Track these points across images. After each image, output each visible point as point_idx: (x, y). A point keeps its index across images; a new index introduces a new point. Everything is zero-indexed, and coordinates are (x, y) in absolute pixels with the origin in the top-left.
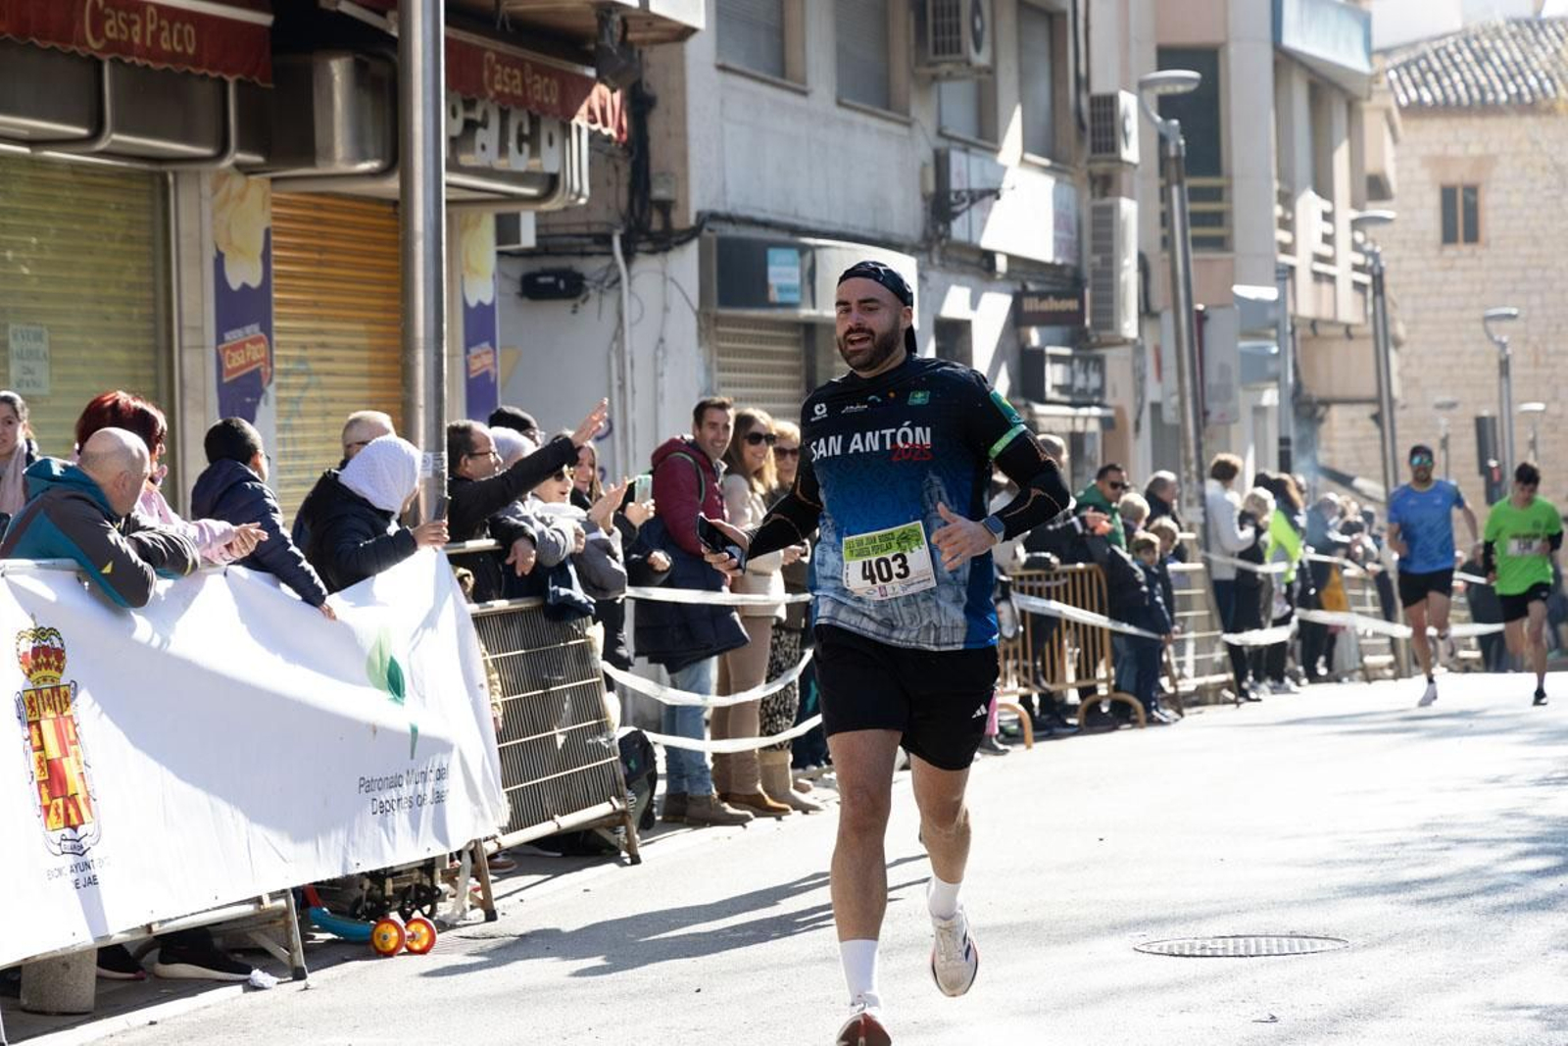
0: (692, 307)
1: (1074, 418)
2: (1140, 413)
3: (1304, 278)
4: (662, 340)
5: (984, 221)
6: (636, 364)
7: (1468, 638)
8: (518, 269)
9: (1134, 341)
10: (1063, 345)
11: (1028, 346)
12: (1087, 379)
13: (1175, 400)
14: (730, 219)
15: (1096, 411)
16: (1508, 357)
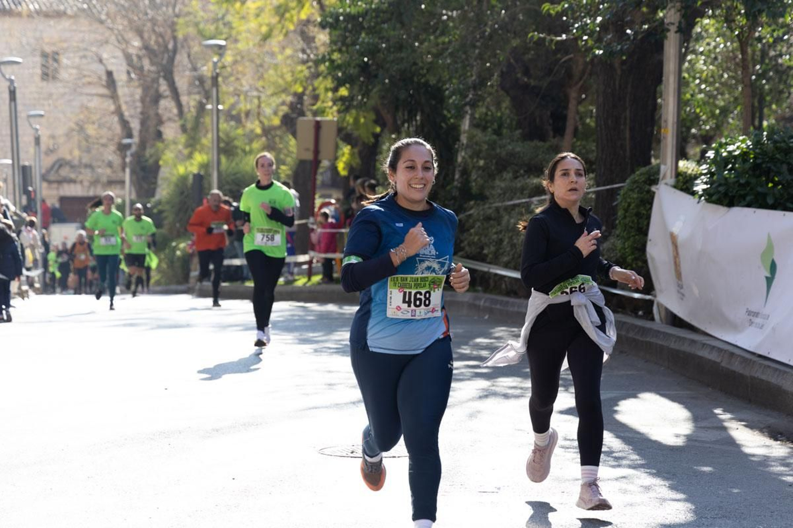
16: (39, 136)
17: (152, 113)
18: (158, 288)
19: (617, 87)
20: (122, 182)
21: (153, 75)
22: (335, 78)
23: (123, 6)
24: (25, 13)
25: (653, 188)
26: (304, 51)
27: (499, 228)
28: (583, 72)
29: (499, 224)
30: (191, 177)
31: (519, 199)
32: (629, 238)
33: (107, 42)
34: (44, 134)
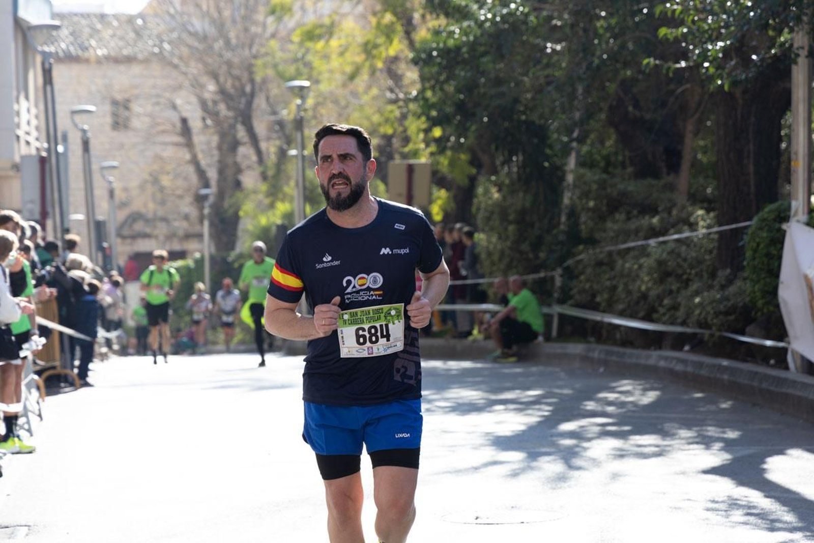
16: (113, 189)
17: (230, 161)
18: (242, 347)
19: (739, 117)
20: (200, 236)
21: (231, 121)
22: (429, 118)
23: (197, 49)
24: (93, 59)
25: (784, 226)
26: (392, 91)
27: (613, 273)
28: (699, 104)
29: (612, 269)
30: (274, 229)
31: (633, 241)
32: (758, 281)
33: (180, 87)
34: (117, 186)
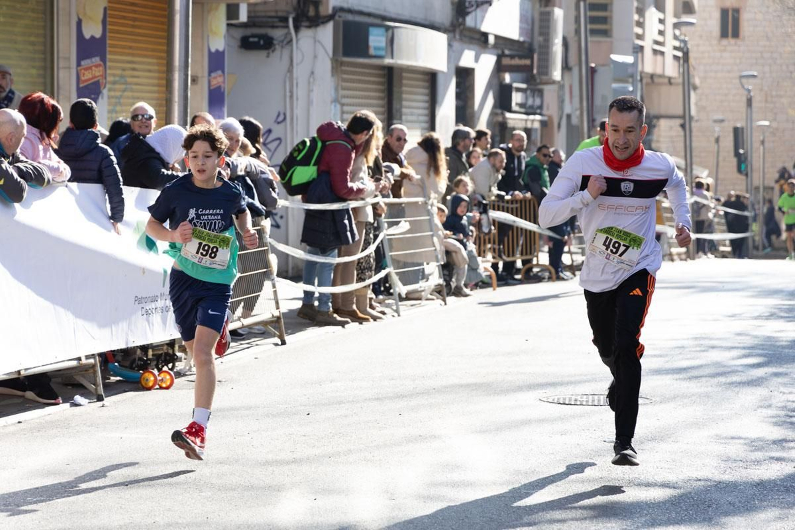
0: (328, 55)
1: (526, 120)
2: (561, 118)
3: (648, 52)
4: (312, 73)
5: (483, 17)
6: (299, 85)
7: (725, 240)
8: (239, 33)
9: (559, 82)
10: (523, 82)
11: (504, 83)
12: (534, 101)
13: (578, 113)
14: (350, 11)
15: (538, 117)
16: (751, 97)
